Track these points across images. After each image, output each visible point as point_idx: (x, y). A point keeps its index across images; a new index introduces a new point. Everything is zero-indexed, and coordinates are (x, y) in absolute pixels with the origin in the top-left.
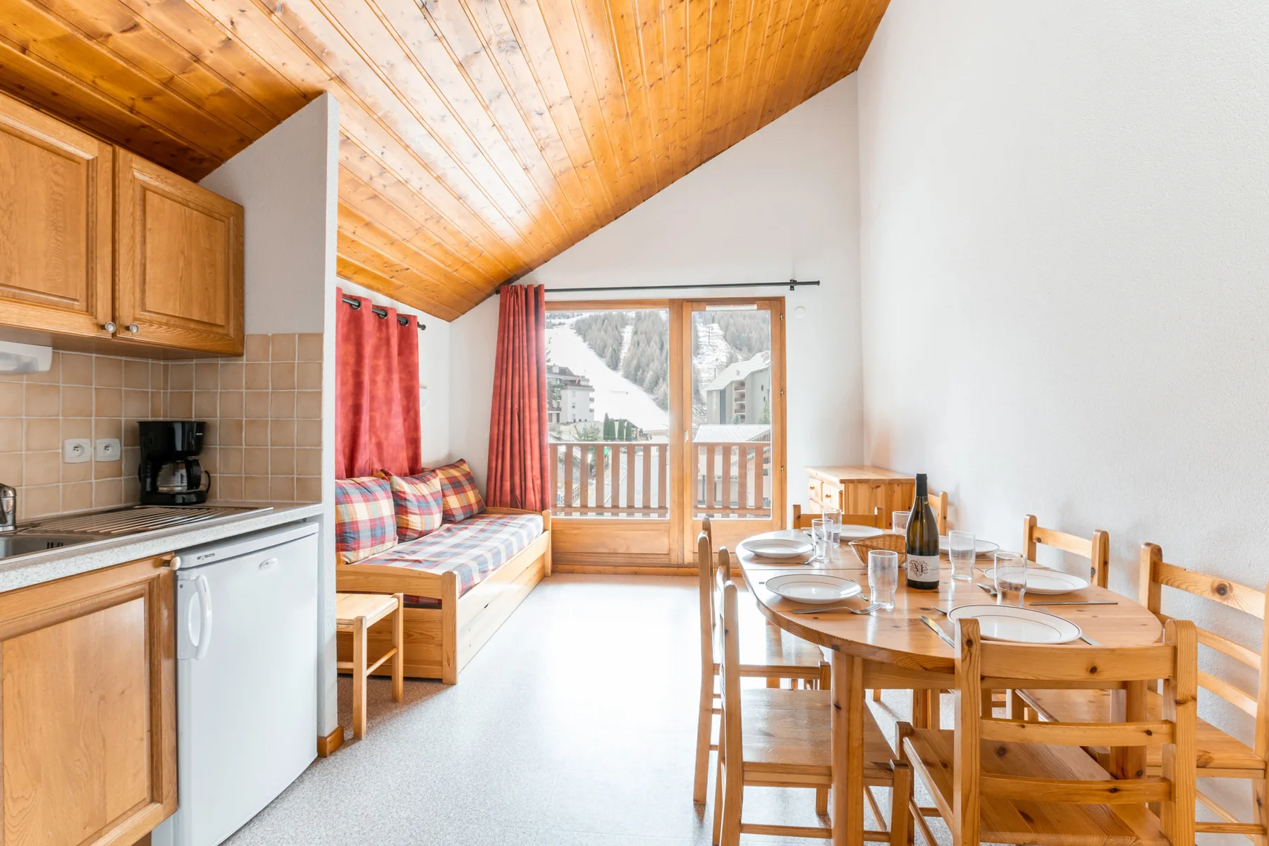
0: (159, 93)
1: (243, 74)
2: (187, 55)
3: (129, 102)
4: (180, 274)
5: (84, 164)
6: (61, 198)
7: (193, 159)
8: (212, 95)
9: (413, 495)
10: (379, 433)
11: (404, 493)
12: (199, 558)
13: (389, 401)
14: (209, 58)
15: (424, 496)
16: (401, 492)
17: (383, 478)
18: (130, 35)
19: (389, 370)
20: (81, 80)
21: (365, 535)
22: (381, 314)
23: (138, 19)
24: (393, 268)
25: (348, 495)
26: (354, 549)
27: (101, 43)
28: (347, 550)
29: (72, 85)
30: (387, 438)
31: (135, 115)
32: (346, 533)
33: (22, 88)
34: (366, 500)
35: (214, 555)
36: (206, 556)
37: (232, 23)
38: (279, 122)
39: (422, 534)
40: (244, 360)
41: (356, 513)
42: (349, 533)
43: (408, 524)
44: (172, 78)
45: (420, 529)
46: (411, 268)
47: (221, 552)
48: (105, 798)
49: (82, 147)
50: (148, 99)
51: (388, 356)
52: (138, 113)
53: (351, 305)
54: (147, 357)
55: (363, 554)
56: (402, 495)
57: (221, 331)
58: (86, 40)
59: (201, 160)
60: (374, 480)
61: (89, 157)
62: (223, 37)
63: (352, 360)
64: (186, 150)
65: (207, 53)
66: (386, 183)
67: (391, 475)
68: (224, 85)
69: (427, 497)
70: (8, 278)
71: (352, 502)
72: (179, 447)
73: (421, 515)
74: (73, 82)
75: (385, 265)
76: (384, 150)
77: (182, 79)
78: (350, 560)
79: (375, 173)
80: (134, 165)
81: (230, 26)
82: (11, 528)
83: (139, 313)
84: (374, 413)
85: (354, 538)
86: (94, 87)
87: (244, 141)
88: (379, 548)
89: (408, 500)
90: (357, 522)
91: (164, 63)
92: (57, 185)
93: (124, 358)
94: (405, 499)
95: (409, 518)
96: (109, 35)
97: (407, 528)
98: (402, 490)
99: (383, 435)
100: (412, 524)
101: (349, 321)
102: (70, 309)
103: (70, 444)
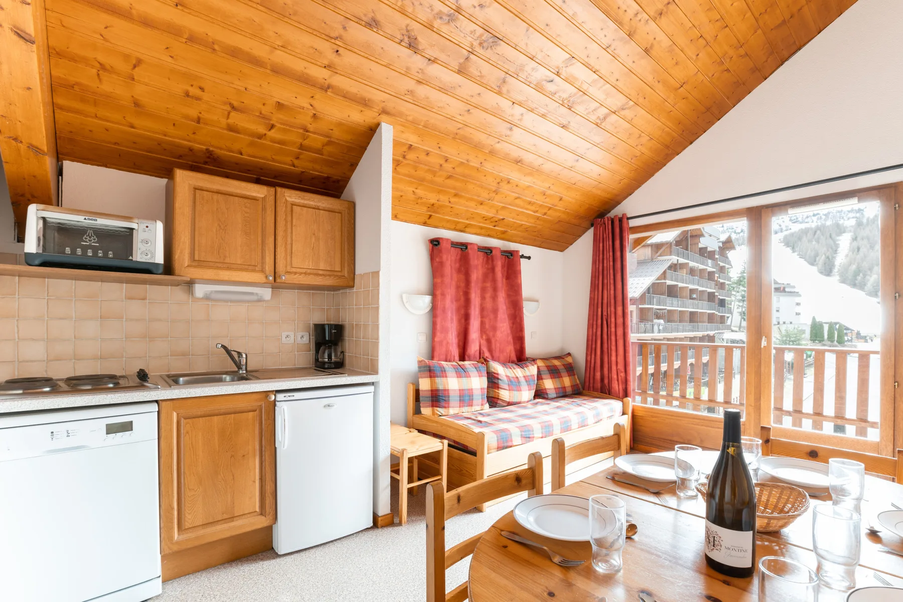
0: (300, 154)
1: (332, 130)
2: (301, 131)
3: (291, 163)
4: (312, 246)
5: (261, 200)
6: (249, 219)
7: (334, 182)
8: (323, 146)
9: (506, 376)
10: (488, 332)
11: (498, 374)
12: (285, 397)
13: (495, 311)
14: (311, 128)
15: (517, 378)
16: (495, 373)
17: (482, 363)
18: (273, 131)
19: (495, 289)
20: (268, 160)
21: (454, 399)
22: (488, 251)
23: (272, 122)
24: (492, 220)
25: (445, 371)
26: (445, 407)
27: (266, 139)
28: (440, 407)
29: (265, 163)
30: (494, 336)
31: (297, 168)
32: (439, 396)
33: (249, 170)
34: (459, 376)
35: (294, 396)
36: (289, 396)
37: (311, 105)
38: (366, 149)
39: (510, 404)
40: (355, 290)
41: (448, 384)
42: (442, 396)
43: (499, 396)
44: (301, 144)
45: (508, 400)
46: (506, 218)
47: (298, 395)
48: (234, 503)
49: (258, 192)
50: (297, 158)
51: (494, 280)
52: (297, 167)
53: (461, 249)
54: (324, 290)
55: (452, 411)
56: (496, 375)
57: (339, 274)
58: (259, 140)
59: (338, 181)
60: (473, 364)
61: (263, 196)
62: (312, 114)
63: (463, 285)
64: (328, 178)
65: (309, 126)
66: (453, 166)
67: (488, 361)
68: (326, 140)
69: (520, 379)
70: (224, 259)
71: (446, 377)
72: (327, 339)
73: (509, 390)
74: (265, 161)
75: (484, 219)
76: (439, 146)
77: (306, 143)
78: (441, 413)
79: (442, 162)
80: (286, 195)
81: (311, 108)
82: (244, 372)
83: (289, 269)
84: (484, 319)
85: (445, 400)
86: (273, 160)
87: (353, 166)
88: (465, 409)
89: (500, 379)
90: (448, 390)
91: (294, 137)
92: (247, 213)
93: (311, 292)
94: (498, 379)
95: (500, 392)
96: (265, 134)
97: (498, 399)
98: (496, 372)
99: (491, 334)
100: (502, 396)
101: (461, 260)
102: (254, 271)
103: (284, 334)
